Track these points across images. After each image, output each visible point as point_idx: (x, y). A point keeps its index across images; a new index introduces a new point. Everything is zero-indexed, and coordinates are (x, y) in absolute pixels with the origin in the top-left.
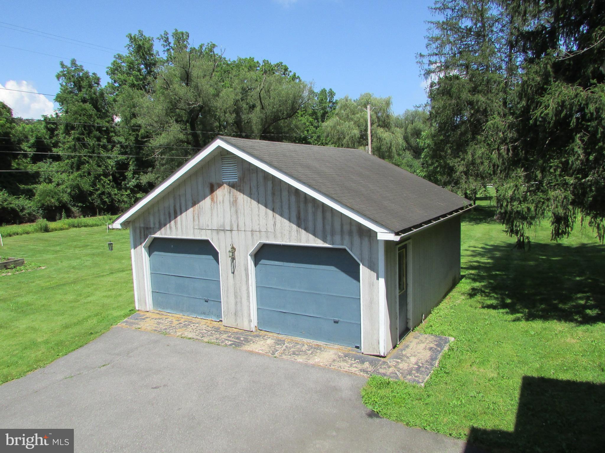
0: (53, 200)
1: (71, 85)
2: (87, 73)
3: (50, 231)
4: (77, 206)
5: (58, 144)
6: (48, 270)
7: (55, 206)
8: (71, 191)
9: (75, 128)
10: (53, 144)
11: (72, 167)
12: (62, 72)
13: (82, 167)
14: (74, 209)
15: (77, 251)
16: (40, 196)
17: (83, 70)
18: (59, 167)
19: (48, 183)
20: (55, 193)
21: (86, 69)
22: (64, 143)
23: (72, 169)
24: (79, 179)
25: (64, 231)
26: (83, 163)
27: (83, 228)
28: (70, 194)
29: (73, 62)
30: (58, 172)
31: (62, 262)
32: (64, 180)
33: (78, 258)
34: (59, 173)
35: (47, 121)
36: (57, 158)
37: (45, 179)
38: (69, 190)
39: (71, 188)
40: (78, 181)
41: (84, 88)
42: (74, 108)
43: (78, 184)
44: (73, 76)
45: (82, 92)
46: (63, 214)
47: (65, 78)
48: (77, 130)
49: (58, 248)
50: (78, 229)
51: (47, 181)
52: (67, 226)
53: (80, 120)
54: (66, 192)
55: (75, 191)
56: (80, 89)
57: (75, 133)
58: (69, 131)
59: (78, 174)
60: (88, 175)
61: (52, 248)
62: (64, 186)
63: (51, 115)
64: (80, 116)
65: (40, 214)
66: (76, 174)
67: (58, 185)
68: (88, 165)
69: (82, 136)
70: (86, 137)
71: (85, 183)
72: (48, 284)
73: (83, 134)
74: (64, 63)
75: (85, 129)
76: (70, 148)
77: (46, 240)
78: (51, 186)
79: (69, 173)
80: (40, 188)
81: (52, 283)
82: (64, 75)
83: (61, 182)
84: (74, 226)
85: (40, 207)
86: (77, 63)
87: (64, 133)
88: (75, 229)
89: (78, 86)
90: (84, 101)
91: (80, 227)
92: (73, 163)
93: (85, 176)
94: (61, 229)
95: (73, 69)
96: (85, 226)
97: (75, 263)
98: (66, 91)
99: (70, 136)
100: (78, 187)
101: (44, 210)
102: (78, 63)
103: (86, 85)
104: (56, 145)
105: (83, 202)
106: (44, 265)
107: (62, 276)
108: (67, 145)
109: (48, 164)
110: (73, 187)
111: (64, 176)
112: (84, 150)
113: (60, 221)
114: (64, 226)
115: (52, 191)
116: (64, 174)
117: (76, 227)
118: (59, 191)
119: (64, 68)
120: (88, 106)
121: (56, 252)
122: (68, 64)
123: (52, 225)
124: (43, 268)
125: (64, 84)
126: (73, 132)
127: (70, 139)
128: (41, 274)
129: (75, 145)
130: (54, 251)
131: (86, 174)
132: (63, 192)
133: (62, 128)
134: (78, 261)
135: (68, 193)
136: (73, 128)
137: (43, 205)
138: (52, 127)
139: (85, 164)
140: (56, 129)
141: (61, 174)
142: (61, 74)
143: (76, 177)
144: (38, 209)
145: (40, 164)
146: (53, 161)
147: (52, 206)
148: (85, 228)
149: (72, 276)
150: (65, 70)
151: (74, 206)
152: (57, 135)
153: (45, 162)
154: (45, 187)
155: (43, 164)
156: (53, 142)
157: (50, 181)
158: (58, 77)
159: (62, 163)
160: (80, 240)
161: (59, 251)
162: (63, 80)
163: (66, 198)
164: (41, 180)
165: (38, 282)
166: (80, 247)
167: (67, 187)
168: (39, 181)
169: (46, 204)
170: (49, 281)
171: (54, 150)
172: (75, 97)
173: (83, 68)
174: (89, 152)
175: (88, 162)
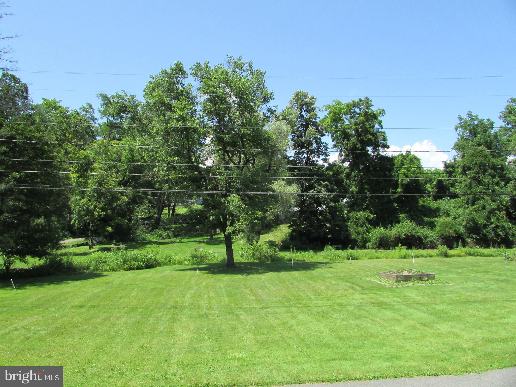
0: (450, 231)
1: (467, 134)
2: (482, 120)
3: (449, 257)
4: (472, 238)
5: (455, 183)
6: (455, 287)
7: (453, 236)
8: (467, 223)
9: (471, 168)
10: (451, 184)
11: (467, 203)
12: (459, 124)
13: (476, 202)
14: (469, 240)
15: (478, 275)
16: (440, 226)
17: (478, 119)
18: (455, 204)
19: (447, 217)
20: (453, 225)
21: (480, 117)
22: (461, 182)
23: (467, 204)
24: (474, 213)
25: (461, 257)
26: (478, 199)
27: (479, 257)
28: (465, 226)
29: (470, 114)
30: (454, 207)
31: (466, 282)
32: (460, 214)
33: (482, 281)
34: (456, 209)
35: (446, 165)
36: (454, 196)
37: (444, 213)
38: (464, 223)
39: (467, 221)
40: (474, 215)
41: (479, 134)
42: (470, 152)
43: (473, 218)
44: (469, 125)
45: (477, 138)
46: (460, 243)
47: (462, 128)
48: (473, 170)
49: (460, 270)
50: (473, 257)
51: (446, 215)
52: (464, 254)
53: (476, 161)
54: (462, 224)
55: (470, 224)
56: (475, 135)
57: (471, 173)
58: (465, 172)
59: (473, 209)
60: (482, 210)
61: (455, 270)
62: (460, 220)
63: (450, 161)
64: (476, 157)
65: (439, 242)
66: (471, 209)
67: (455, 218)
68: (482, 201)
69: (477, 175)
70: (481, 175)
71: (479, 217)
72: (458, 298)
73: (478, 173)
74: (461, 116)
75: (480, 168)
76: (466, 186)
77: (448, 263)
78: (449, 219)
79: (464, 208)
80: (440, 220)
81: (461, 298)
82: (461, 127)
83: (457, 216)
84: (470, 255)
85: (440, 237)
86: (472, 114)
87: (461, 174)
88: (471, 257)
89: (474, 132)
90: (479, 144)
91: (476, 256)
92: (468, 199)
93: (480, 211)
94: (459, 256)
95: (469, 119)
96: (481, 256)
97: (479, 285)
98: (463, 139)
99: (466, 176)
100: (473, 220)
101: (443, 239)
102: (474, 114)
103: (481, 131)
104: (453, 185)
105: (478, 234)
106: (451, 282)
107: (469, 294)
108: (463, 184)
109: (446, 201)
110: (468, 221)
111: (460, 211)
112: (479, 187)
113: (457, 248)
114: (461, 253)
115: (450, 223)
116: (460, 209)
117: (472, 255)
118: (456, 223)
119: (461, 120)
120: (483, 148)
121: (459, 273)
122: (465, 116)
123: (451, 252)
124: (450, 284)
125: (461, 133)
126: (469, 172)
127: (466, 178)
128: (450, 289)
129: (470, 184)
130: (456, 272)
131: (481, 209)
132: (459, 225)
133: (459, 170)
134: (483, 284)
135: (463, 226)
136: (469, 169)
137: (443, 235)
138: (450, 171)
139: (480, 200)
140: (453, 172)
141: (457, 209)
142: (459, 126)
143: (471, 211)
144: (438, 238)
145: (440, 201)
146: (450, 198)
147: (449, 237)
148: (480, 257)
149: (479, 295)
150: (462, 122)
151: (469, 237)
152: (455, 176)
153: (443, 200)
154: (444, 220)
155: (442, 201)
156: (451, 182)
157: (448, 215)
158: (456, 128)
159: (458, 200)
160: (480, 266)
161: (461, 273)
162: (460, 131)
163: (462, 230)
164: (441, 214)
165: (449, 295)
166: (481, 272)
167: (463, 220)
168: (439, 215)
169: (445, 234)
170: (459, 296)
171: (452, 189)
172: (471, 143)
173: (478, 117)
174: (484, 189)
175: (482, 198)
